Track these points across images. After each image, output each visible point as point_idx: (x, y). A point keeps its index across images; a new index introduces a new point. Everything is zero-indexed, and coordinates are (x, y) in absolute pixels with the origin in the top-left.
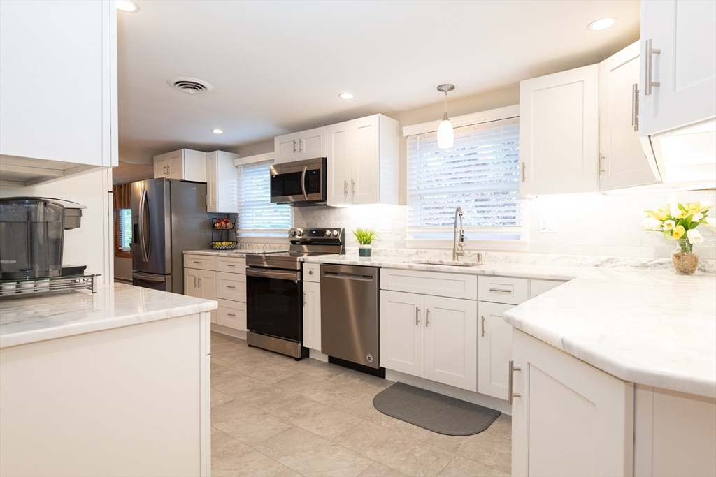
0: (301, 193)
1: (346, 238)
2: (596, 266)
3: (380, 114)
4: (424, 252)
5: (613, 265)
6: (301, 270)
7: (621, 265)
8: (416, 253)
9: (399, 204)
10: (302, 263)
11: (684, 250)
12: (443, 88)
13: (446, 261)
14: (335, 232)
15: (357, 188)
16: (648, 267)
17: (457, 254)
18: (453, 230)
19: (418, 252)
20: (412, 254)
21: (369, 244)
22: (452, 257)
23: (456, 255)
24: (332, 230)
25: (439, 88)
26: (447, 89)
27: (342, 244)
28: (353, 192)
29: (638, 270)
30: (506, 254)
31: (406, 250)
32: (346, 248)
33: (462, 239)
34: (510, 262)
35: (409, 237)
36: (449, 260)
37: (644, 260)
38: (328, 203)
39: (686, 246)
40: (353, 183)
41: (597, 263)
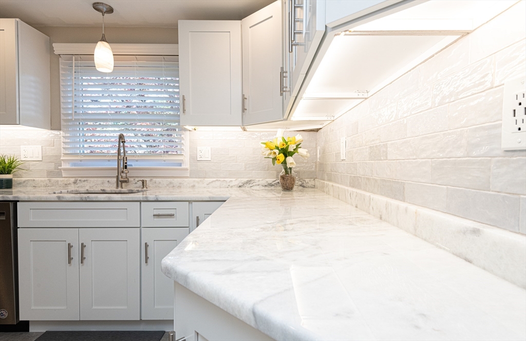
2: (240, 187)
3: (18, 19)
4: (84, 181)
5: (251, 185)
7: (256, 185)
8: (75, 183)
9: (51, 129)
12: (100, 7)
13: (108, 190)
16: (272, 185)
17: (121, 181)
18: (117, 158)
19: (76, 181)
20: (69, 184)
22: (115, 185)
23: (120, 183)
25: (96, 6)
26: (105, 10)
29: (267, 188)
30: (169, 180)
31: (62, 179)
33: (126, 166)
34: (174, 186)
35: (65, 166)
36: (113, 188)
37: (270, 180)
39: (288, 170)
41: (241, 184)
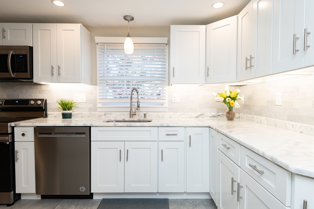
0: (7, 71)
1: (48, 106)
2: (197, 117)
3: (81, 24)
4: (110, 114)
5: (203, 116)
6: (13, 133)
7: (206, 116)
8: (105, 115)
9: (91, 85)
10: (13, 128)
11: (230, 110)
12: (127, 18)
13: (127, 119)
14: (39, 102)
15: (63, 71)
16: (215, 117)
17: (132, 115)
18: (130, 101)
19: (106, 114)
20: (102, 115)
21: (69, 110)
22: (129, 115)
23: (131, 115)
24: (36, 100)
25: (125, 18)
26: (130, 19)
27: (45, 110)
28: (59, 74)
29: (212, 118)
30: (157, 113)
31: (97, 113)
32: (48, 113)
33: (139, 106)
34: (159, 117)
35: (99, 105)
37: (214, 114)
38: (35, 80)
40: (59, 68)
41: (197, 116)
